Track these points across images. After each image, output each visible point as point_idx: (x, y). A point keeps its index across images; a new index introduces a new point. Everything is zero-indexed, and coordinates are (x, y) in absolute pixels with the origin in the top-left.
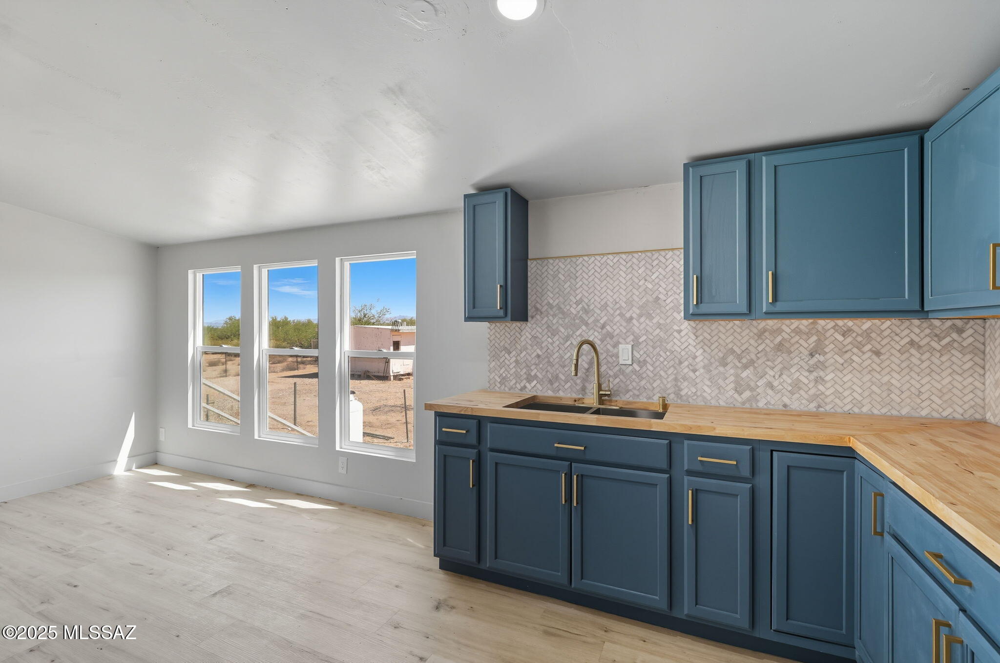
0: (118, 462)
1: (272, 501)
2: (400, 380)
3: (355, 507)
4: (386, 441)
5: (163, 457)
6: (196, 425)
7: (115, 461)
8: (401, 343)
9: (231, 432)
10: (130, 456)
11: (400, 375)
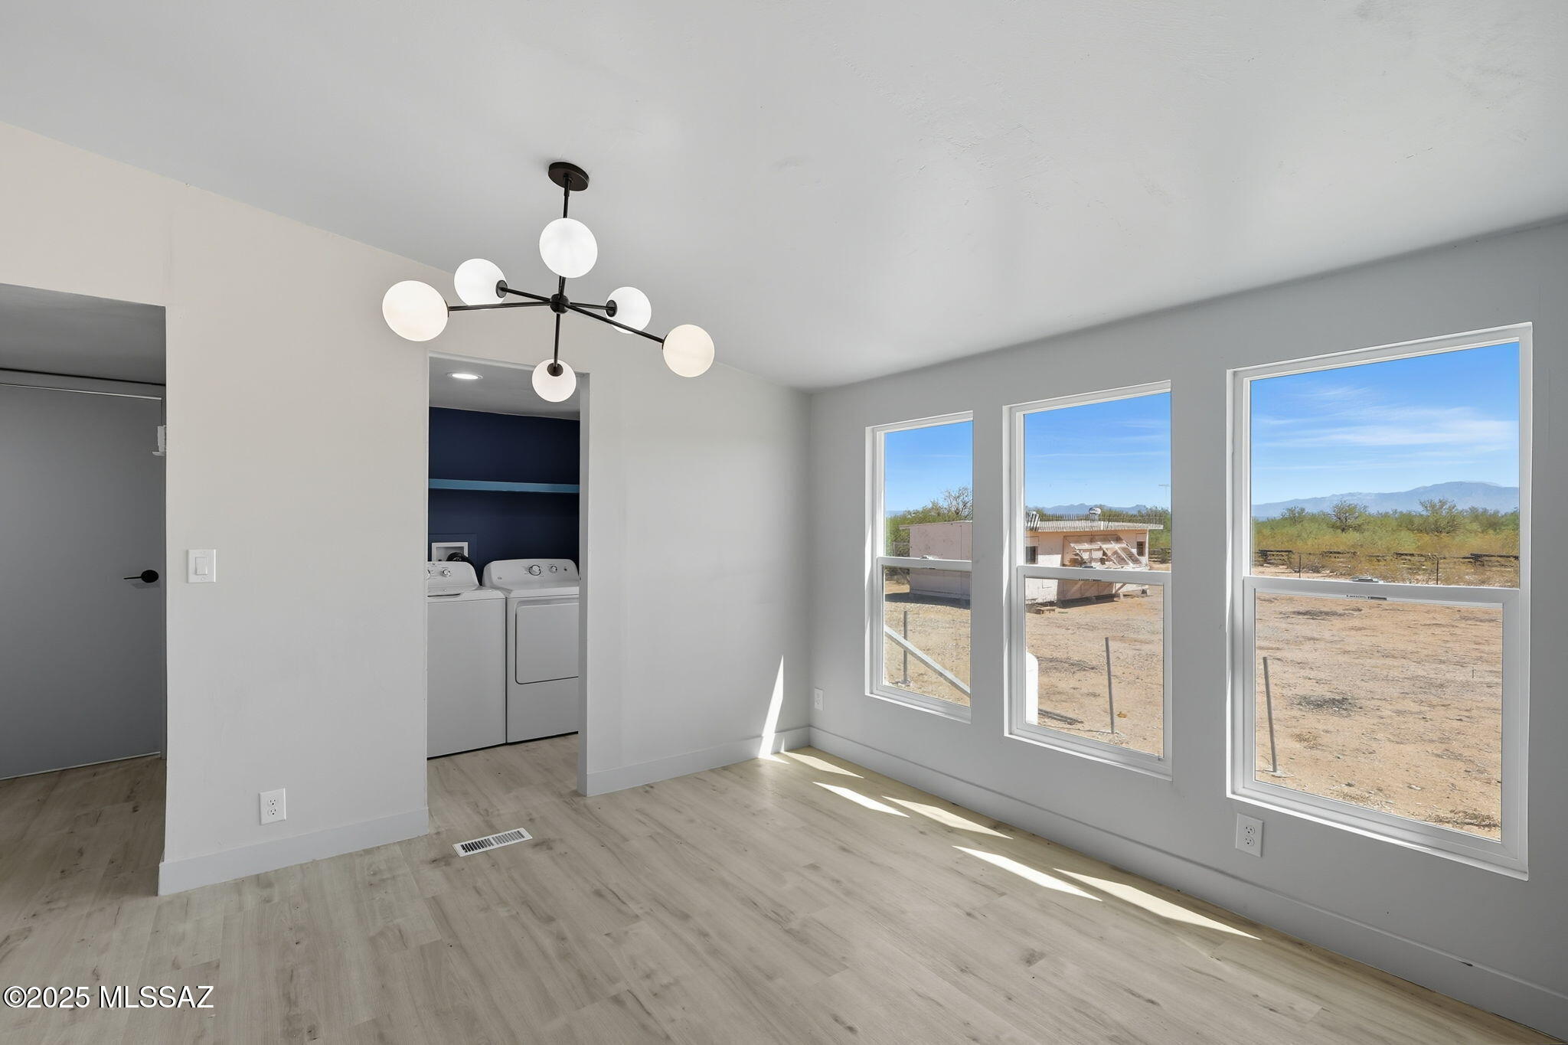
0: (764, 739)
1: (1066, 875)
2: (1039, 612)
3: (1301, 944)
4: (1070, 726)
5: (823, 739)
6: (875, 691)
7: (760, 736)
8: (1039, 550)
9: (946, 714)
10: (780, 730)
11: (1039, 604)
